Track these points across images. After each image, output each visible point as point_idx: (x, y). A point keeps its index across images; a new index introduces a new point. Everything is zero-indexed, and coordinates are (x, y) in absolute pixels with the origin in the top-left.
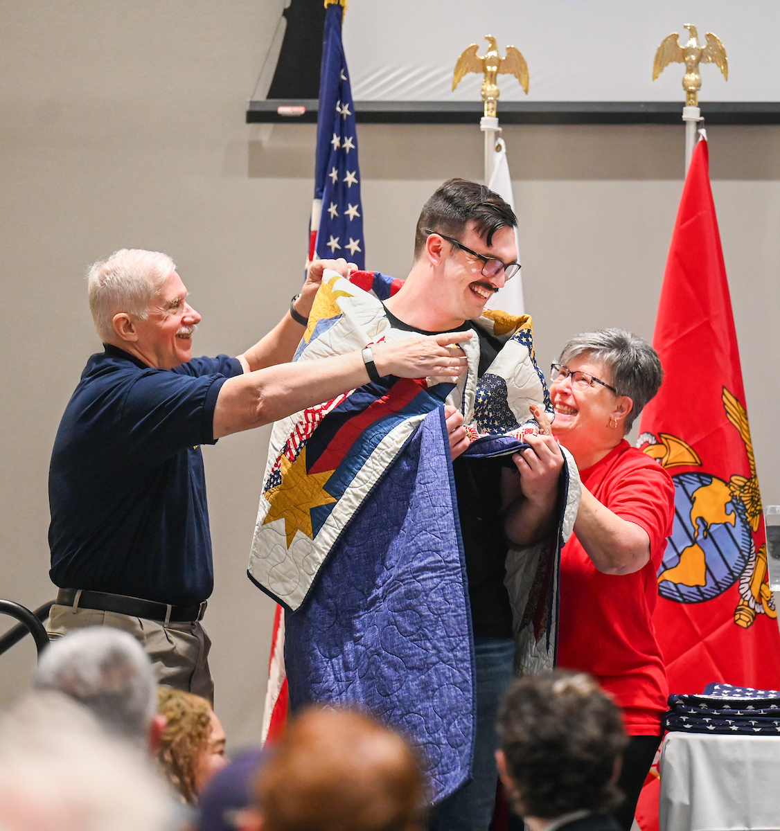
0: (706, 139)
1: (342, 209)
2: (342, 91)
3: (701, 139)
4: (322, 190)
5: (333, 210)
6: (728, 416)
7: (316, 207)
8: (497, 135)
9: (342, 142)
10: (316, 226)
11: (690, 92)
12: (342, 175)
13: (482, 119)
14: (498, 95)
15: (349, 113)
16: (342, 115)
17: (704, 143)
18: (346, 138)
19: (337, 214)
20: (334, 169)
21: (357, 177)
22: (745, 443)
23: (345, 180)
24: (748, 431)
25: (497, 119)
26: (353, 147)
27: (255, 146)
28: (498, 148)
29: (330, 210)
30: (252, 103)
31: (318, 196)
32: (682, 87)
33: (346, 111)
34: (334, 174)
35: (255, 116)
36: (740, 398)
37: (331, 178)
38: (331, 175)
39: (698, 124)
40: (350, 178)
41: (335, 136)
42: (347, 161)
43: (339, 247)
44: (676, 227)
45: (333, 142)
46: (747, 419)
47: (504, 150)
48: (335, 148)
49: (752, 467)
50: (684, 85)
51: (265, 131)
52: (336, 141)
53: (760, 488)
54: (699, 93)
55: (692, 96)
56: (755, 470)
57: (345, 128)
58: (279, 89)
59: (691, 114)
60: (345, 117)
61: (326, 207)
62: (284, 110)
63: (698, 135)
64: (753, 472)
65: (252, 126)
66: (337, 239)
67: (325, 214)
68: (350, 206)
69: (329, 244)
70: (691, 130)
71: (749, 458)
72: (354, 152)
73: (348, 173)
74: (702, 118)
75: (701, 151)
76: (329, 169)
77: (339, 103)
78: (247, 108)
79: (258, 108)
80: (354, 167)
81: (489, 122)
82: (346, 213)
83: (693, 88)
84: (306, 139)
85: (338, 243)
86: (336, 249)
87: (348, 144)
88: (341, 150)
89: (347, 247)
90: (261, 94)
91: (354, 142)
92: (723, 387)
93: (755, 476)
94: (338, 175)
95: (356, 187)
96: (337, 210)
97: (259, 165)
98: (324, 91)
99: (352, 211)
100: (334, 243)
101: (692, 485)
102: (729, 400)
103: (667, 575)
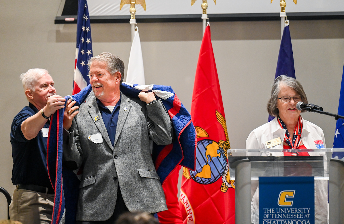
0: (209, 25)
1: (86, 51)
2: (85, 11)
3: (207, 25)
4: (79, 45)
5: (82, 52)
6: (218, 120)
7: (77, 51)
8: (135, 25)
9: (85, 28)
10: (77, 57)
11: (204, 9)
12: (85, 40)
13: (130, 20)
14: (135, 12)
15: (88, 19)
16: (85, 20)
17: (209, 26)
18: (87, 27)
19: (84, 53)
20: (83, 38)
21: (91, 40)
22: (224, 129)
23: (87, 41)
24: (226, 125)
25: (135, 20)
26: (89, 30)
27: (58, 32)
28: (136, 30)
29: (81, 52)
30: (56, 17)
31: (77, 47)
32: (201, 8)
33: (87, 18)
34: (83, 40)
35: (58, 22)
36: (223, 114)
37: (82, 41)
38: (82, 40)
39: (207, 20)
40: (88, 41)
41: (83, 27)
42: (87, 35)
43: (85, 64)
44: (200, 56)
45: (82, 29)
46: (225, 120)
47: (138, 30)
48: (83, 31)
49: (227, 137)
50: (202, 7)
51: (61, 27)
52: (83, 28)
53: (230, 144)
54: (207, 10)
55: (204, 10)
56: (228, 138)
57: (86, 24)
58: (66, 12)
59: (205, 17)
60: (86, 20)
61: (80, 51)
62: (67, 19)
63: (207, 24)
64: (227, 139)
65: (57, 25)
66: (84, 62)
67: (80, 53)
68: (88, 50)
69: (81, 63)
70: (204, 22)
71: (225, 134)
72: (90, 32)
73: (87, 39)
74: (208, 18)
75: (208, 29)
76: (81, 38)
77: (84, 15)
78: (55, 19)
79: (58, 19)
80: (90, 37)
81: (133, 21)
82: (87, 53)
83: (205, 8)
84: (73, 29)
85: (84, 63)
86: (84, 65)
87: (88, 29)
88: (85, 31)
89: (87, 64)
90: (59, 14)
91: (90, 28)
92: (216, 110)
93: (228, 140)
94: (84, 40)
95: (90, 44)
96: (84, 52)
97: (60, 38)
98: (79, 11)
99: (89, 52)
100: (83, 63)
101: (206, 144)
102: (218, 114)
103: (198, 175)
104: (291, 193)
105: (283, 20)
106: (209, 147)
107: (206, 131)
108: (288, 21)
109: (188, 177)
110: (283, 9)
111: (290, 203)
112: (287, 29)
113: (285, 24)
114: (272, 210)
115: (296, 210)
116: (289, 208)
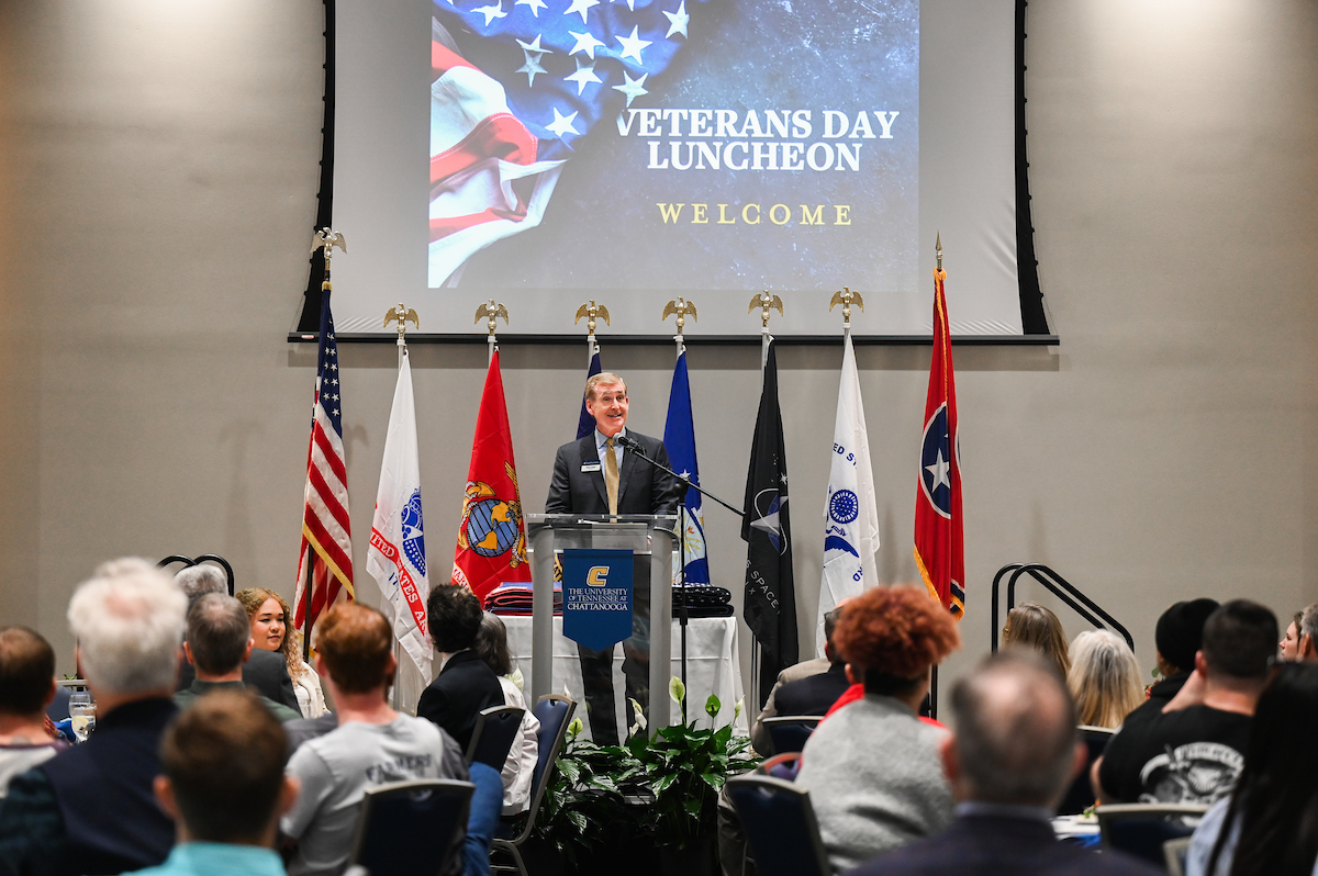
0: (498, 350)
1: (330, 381)
2: (330, 328)
3: (495, 351)
4: (321, 373)
5: (326, 381)
6: (506, 473)
7: (319, 380)
8: (404, 348)
9: (330, 351)
10: (318, 388)
12: (330, 366)
13: (398, 341)
15: (333, 338)
16: (330, 339)
17: (497, 352)
18: (332, 349)
19: (328, 383)
20: (326, 363)
21: (337, 367)
22: (514, 486)
24: (517, 480)
25: (404, 341)
26: (335, 353)
27: (291, 353)
28: (405, 353)
30: (290, 334)
31: (319, 375)
32: (488, 327)
34: (326, 365)
35: (292, 339)
36: (513, 467)
37: (325, 367)
39: (495, 344)
40: (334, 367)
42: (332, 359)
43: (330, 398)
44: (484, 390)
46: (516, 474)
47: (407, 354)
48: (327, 354)
49: (518, 497)
51: (296, 346)
52: (327, 350)
55: (492, 331)
57: (331, 345)
58: (303, 327)
59: (492, 339)
61: (323, 380)
62: (304, 337)
63: (494, 348)
64: (518, 499)
65: (290, 344)
66: (329, 394)
67: (322, 383)
68: (334, 379)
70: (491, 346)
71: (516, 493)
72: (336, 355)
73: (333, 364)
74: (496, 341)
75: (496, 355)
76: (324, 363)
77: (328, 334)
79: (292, 336)
80: (336, 363)
81: (401, 342)
83: (492, 328)
84: (314, 350)
85: (329, 396)
86: (328, 399)
87: (333, 352)
88: (330, 355)
89: (333, 397)
90: (294, 330)
91: (336, 351)
92: (505, 460)
93: (520, 500)
95: (337, 371)
97: (294, 361)
98: (322, 328)
99: (335, 382)
100: (326, 396)
101: (491, 503)
102: (507, 466)
103: (480, 544)
104: (605, 570)
105: (591, 346)
106: (495, 509)
107: (492, 488)
108: (598, 347)
109: (466, 547)
110: (591, 330)
111: (603, 583)
112: (596, 357)
113: (594, 350)
114: (579, 591)
115: (609, 590)
116: (601, 588)
